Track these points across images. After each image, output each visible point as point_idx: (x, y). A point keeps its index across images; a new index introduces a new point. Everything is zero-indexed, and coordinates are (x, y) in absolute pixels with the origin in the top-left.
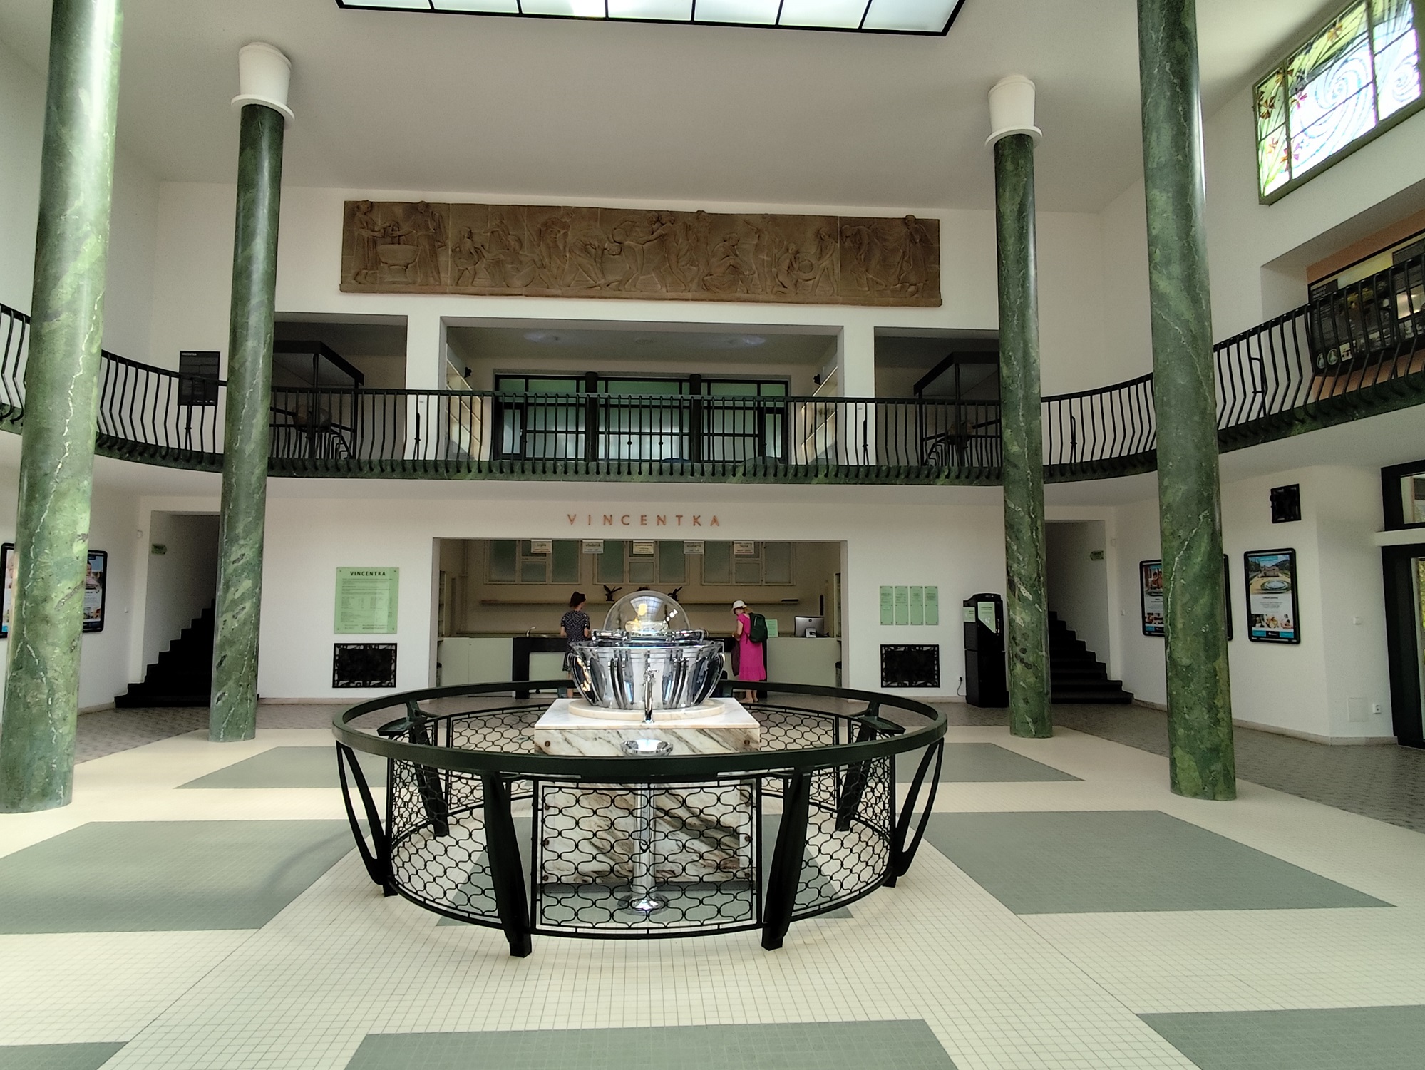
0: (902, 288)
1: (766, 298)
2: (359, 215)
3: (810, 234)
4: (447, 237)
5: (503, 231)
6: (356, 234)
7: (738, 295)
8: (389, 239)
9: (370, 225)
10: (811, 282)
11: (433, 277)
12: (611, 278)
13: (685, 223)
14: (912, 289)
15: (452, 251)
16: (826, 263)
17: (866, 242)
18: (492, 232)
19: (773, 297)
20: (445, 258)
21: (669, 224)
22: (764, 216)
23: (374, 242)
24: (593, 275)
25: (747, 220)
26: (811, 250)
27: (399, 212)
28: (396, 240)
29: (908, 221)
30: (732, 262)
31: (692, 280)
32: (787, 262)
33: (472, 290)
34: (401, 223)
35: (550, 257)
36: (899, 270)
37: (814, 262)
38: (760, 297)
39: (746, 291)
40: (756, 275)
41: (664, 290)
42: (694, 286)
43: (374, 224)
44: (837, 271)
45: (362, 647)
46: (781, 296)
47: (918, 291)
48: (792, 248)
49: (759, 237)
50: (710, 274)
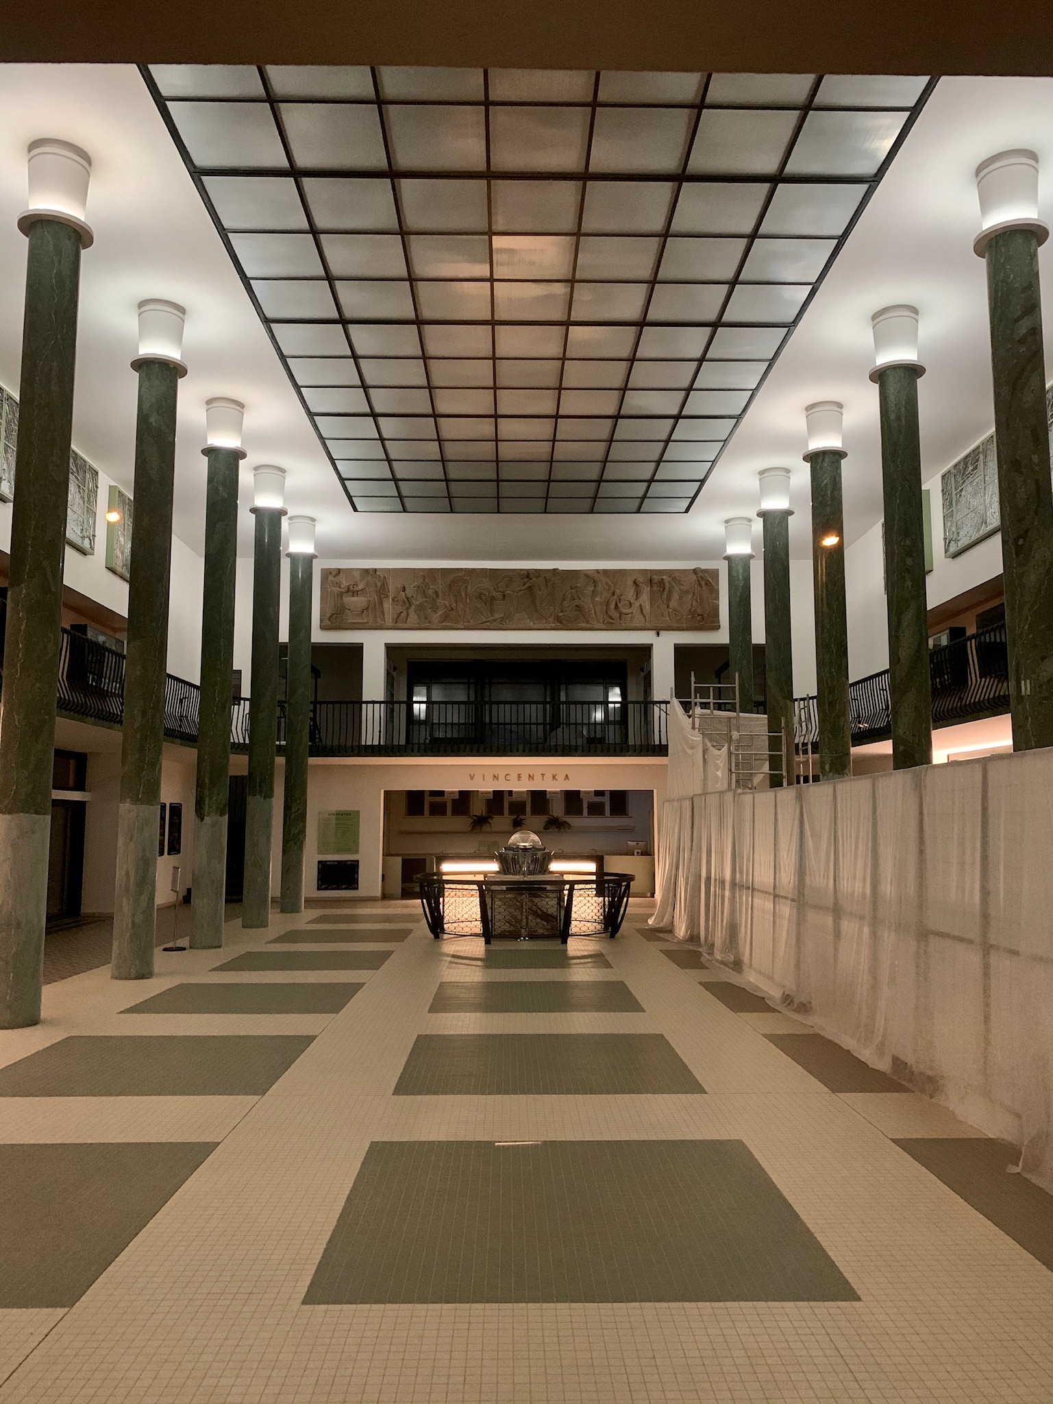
0: (692, 619)
1: (599, 627)
2: (331, 578)
3: (630, 583)
4: (389, 592)
5: (425, 586)
6: (329, 590)
7: (584, 625)
8: (350, 593)
9: (339, 585)
10: (630, 615)
11: (380, 617)
12: (497, 616)
13: (545, 578)
14: (699, 618)
15: (393, 600)
16: (640, 602)
17: (668, 585)
18: (419, 587)
19: (603, 626)
20: (387, 605)
21: (535, 579)
22: (598, 571)
23: (341, 595)
24: (485, 615)
25: (586, 575)
26: (630, 594)
27: (357, 575)
28: (355, 593)
29: (695, 571)
30: (578, 603)
31: (550, 617)
32: (614, 603)
33: (406, 626)
34: (358, 583)
35: (456, 602)
36: (690, 606)
37: (633, 601)
38: (596, 627)
39: (585, 622)
40: (593, 611)
41: (532, 624)
42: (551, 620)
43: (341, 583)
44: (648, 607)
45: (336, 863)
46: (610, 626)
47: (703, 619)
48: (618, 592)
49: (595, 586)
50: (562, 611)
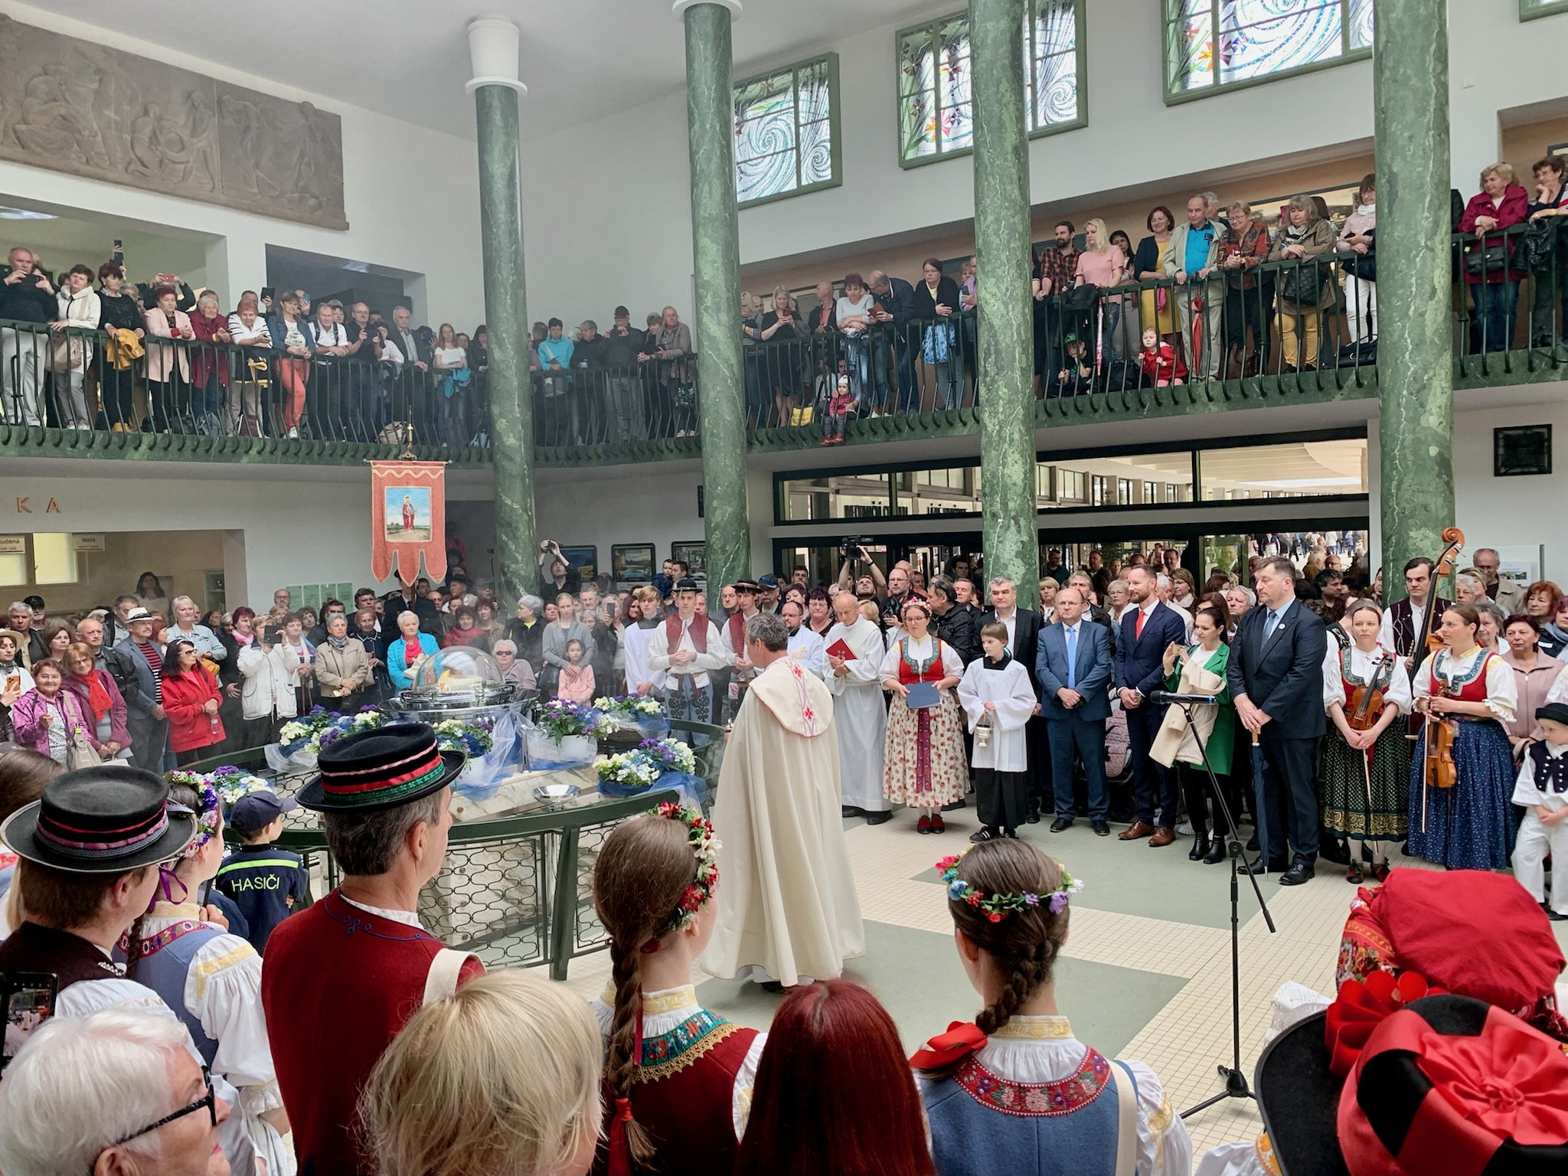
0: (301, 200)
1: (118, 177)
3: (177, 94)
7: (76, 165)
10: (182, 167)
14: (312, 202)
16: (200, 143)
17: (254, 125)
19: (128, 178)
22: (106, 50)
25: (80, 48)
26: (179, 121)
29: (304, 108)
30: (63, 111)
32: (146, 131)
36: (296, 175)
37: (186, 138)
38: (111, 175)
39: (84, 160)
40: (99, 137)
44: (217, 157)
46: (140, 178)
47: (320, 206)
48: (154, 110)
49: (100, 81)
50: (25, 121)
